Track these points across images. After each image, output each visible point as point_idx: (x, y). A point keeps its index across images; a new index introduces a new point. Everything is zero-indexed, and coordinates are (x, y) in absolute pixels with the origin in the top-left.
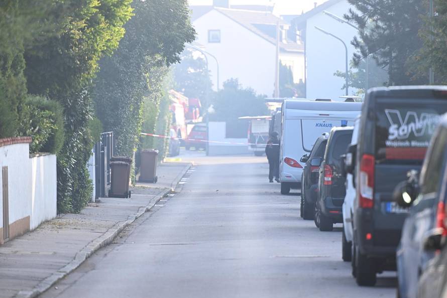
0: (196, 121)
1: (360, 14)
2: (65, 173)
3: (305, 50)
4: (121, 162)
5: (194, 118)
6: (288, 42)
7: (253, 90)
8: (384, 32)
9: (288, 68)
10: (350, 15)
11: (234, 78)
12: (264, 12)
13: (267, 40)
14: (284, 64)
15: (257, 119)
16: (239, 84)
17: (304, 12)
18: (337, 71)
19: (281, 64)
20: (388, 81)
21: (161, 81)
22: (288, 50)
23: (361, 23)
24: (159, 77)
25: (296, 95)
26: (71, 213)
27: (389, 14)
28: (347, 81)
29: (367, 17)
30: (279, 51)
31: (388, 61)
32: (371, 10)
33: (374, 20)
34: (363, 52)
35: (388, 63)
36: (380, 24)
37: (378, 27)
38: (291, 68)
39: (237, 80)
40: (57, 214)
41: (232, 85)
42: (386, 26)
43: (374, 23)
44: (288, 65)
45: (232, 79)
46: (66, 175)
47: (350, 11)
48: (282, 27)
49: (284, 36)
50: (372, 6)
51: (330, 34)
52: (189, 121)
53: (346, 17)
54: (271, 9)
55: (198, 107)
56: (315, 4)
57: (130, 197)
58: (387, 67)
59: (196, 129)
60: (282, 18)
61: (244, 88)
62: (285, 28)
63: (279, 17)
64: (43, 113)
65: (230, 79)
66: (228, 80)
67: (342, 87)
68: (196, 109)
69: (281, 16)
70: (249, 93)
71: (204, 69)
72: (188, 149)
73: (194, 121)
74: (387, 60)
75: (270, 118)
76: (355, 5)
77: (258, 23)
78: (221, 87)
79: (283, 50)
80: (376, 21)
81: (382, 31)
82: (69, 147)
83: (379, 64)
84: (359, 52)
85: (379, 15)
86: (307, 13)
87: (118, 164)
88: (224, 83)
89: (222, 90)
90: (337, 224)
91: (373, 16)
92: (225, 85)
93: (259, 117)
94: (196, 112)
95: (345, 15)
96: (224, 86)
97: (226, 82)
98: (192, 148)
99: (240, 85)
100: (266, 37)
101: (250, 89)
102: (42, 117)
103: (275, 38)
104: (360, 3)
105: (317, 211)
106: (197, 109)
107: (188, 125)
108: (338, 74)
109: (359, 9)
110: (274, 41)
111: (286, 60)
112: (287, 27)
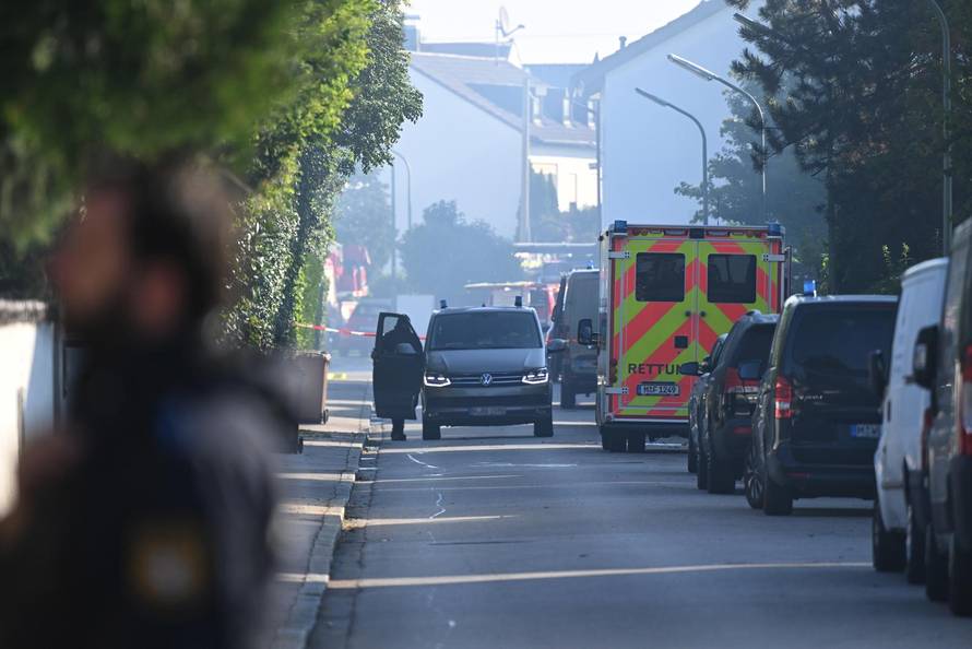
0: (361, 294)
1: (766, 59)
3: (598, 142)
5: (356, 287)
6: (545, 124)
7: (489, 226)
8: (817, 100)
9: (547, 179)
10: (745, 62)
11: (447, 200)
12: (493, 59)
13: (500, 118)
14: (537, 171)
15: (503, 287)
16: (458, 212)
17: (600, 58)
18: (682, 184)
19: (532, 170)
20: (826, 202)
21: (329, 205)
22: (546, 141)
23: (769, 79)
24: (325, 195)
25: (570, 238)
27: (829, 59)
28: (705, 203)
29: (781, 68)
30: (528, 143)
31: (826, 161)
32: (791, 52)
33: (796, 74)
34: (773, 141)
35: (825, 165)
36: (809, 81)
37: (804, 88)
38: (554, 178)
39: (453, 205)
41: (442, 215)
42: (821, 86)
43: (798, 79)
44: (546, 172)
45: (442, 202)
47: (746, 54)
48: (533, 90)
49: (536, 110)
50: (791, 44)
51: (668, 104)
52: (344, 294)
53: (737, 68)
54: (504, 50)
55: (364, 263)
56: (623, 39)
57: (301, 452)
58: (823, 174)
59: (362, 310)
60: (528, 70)
61: (469, 223)
62: (538, 93)
63: (520, 67)
65: (438, 202)
66: (435, 205)
67: (692, 219)
68: (358, 267)
69: (525, 66)
70: (480, 233)
71: (374, 181)
72: (344, 353)
73: (355, 294)
74: (823, 157)
75: (532, 286)
76: (754, 43)
77: (478, 82)
78: (419, 220)
79: (537, 143)
80: (802, 75)
81: (813, 98)
83: (805, 168)
84: (730, 142)
85: (807, 63)
86: (605, 59)
88: (426, 211)
89: (421, 228)
90: (800, 500)
91: (793, 66)
92: (428, 215)
93: (508, 284)
94: (359, 275)
95: (734, 63)
96: (425, 217)
97: (431, 209)
99: (461, 214)
100: (499, 112)
101: (482, 224)
103: (520, 115)
104: (766, 38)
105: (752, 474)
106: (362, 268)
107: (344, 303)
108: (685, 190)
109: (764, 47)
110: (518, 121)
111: (542, 163)
112: (542, 91)
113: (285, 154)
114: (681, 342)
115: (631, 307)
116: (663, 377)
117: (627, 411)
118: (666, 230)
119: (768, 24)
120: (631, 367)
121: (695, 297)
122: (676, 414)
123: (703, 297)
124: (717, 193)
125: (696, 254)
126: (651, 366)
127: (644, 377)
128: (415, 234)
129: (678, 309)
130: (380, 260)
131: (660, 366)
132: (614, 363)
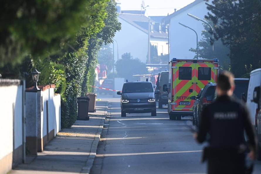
0: (105, 78)
1: (214, 15)
2: (65, 105)
3: (169, 37)
4: (83, 100)
5: (103, 76)
6: (154, 32)
7: (139, 60)
8: (227, 26)
9: (155, 47)
10: (208, 16)
11: (128, 53)
12: (140, 15)
15: (143, 76)
16: (131, 56)
17: (169, 15)
18: (191, 48)
19: (151, 45)
20: (230, 53)
21: (96, 54)
22: (155, 37)
23: (215, 20)
24: (95, 51)
25: (161, 63)
26: (66, 128)
27: (231, 15)
28: (197, 54)
29: (218, 17)
30: (150, 37)
32: (220, 13)
33: (222, 19)
35: (229, 43)
36: (225, 21)
37: (224, 23)
38: (157, 47)
39: (130, 54)
40: (61, 128)
41: (126, 56)
42: (228, 22)
43: (222, 20)
44: (154, 45)
45: (127, 53)
46: (66, 106)
47: (208, 14)
48: (151, 23)
49: (152, 28)
50: (221, 11)
51: (187, 27)
52: (100, 78)
53: (206, 17)
54: (143, 12)
56: (175, 10)
57: (89, 120)
58: (229, 46)
59: (105, 82)
60: (150, 18)
61: (134, 58)
62: (152, 24)
63: (148, 17)
64: (57, 71)
66: (125, 54)
68: (104, 71)
70: (137, 61)
71: (108, 47)
73: (103, 78)
74: (229, 41)
75: (151, 76)
76: (210, 11)
77: (136, 21)
78: (120, 58)
79: (152, 37)
80: (223, 19)
81: (226, 25)
82: (67, 91)
83: (224, 44)
84: (204, 37)
85: (225, 16)
86: (170, 15)
87: (82, 101)
88: (122, 56)
89: (121, 60)
91: (221, 17)
92: (123, 56)
93: (144, 75)
94: (104, 72)
97: (124, 55)
98: (103, 94)
100: (142, 29)
101: (137, 59)
102: (57, 73)
103: (147, 30)
104: (214, 9)
106: (105, 71)
107: (100, 80)
108: (192, 50)
109: (213, 12)
110: (147, 32)
111: (153, 43)
112: (153, 23)
113: (84, 40)
114: (191, 91)
115: (177, 81)
116: (186, 100)
117: (176, 109)
118: (187, 61)
119: (214, 6)
120: (177, 97)
121: (195, 79)
122: (189, 110)
123: (197, 78)
124: (200, 51)
125: (195, 67)
126: (182, 97)
127: (181, 100)
128: (119, 61)
129: (190, 82)
130: (110, 69)
131: (185, 97)
132: (173, 96)
